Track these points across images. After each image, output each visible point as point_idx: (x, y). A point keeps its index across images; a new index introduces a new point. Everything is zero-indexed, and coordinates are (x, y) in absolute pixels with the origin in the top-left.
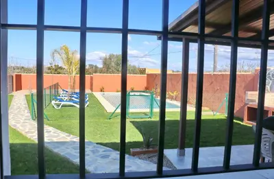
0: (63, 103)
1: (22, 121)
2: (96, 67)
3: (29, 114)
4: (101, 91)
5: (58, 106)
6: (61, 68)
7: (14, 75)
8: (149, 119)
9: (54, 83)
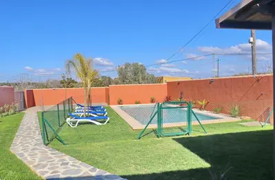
0: (79, 120)
1: (31, 147)
2: (109, 78)
3: (40, 137)
4: (119, 103)
5: (74, 123)
6: (73, 82)
7: (25, 90)
8: (187, 136)
9: (67, 98)
